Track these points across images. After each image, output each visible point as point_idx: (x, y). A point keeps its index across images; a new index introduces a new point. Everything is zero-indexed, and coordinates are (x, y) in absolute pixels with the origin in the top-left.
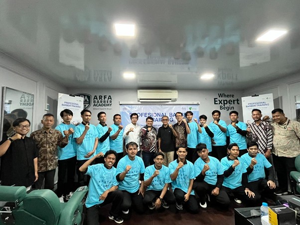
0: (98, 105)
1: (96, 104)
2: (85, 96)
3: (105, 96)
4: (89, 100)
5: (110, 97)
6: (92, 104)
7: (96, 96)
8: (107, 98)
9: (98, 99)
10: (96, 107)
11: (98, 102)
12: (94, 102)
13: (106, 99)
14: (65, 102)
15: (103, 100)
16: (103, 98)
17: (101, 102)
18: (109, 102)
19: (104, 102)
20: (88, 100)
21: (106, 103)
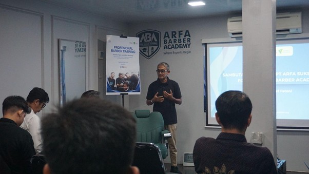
0: (170, 47)
1: (167, 44)
2: (152, 33)
3: (180, 32)
4: (158, 39)
5: (188, 34)
6: (163, 45)
7: (167, 33)
8: (184, 34)
9: (171, 36)
10: (168, 50)
11: (170, 41)
12: (165, 42)
13: (182, 37)
14: (115, 47)
15: (177, 38)
16: (177, 35)
17: (175, 42)
18: (186, 41)
19: (180, 41)
20: (156, 40)
21: (182, 43)
